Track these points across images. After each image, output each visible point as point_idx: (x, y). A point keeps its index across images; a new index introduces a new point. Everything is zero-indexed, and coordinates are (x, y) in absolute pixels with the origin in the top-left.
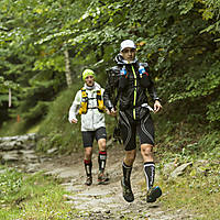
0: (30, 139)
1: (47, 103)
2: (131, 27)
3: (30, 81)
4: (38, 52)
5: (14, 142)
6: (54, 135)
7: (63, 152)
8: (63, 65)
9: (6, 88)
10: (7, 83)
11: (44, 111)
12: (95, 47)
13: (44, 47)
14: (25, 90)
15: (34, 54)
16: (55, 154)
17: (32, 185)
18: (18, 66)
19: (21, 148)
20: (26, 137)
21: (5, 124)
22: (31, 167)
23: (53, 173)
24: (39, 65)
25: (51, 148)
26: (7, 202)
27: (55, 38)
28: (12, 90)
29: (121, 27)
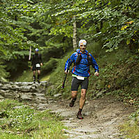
0: (42, 85)
1: (57, 60)
2: (124, 9)
3: (46, 43)
4: (54, 22)
5: (30, 87)
7: (65, 97)
8: (71, 32)
9: (28, 46)
10: (29, 42)
11: (55, 65)
12: (96, 22)
13: (59, 18)
14: (42, 48)
15: (51, 23)
16: (59, 98)
18: (38, 31)
19: (35, 91)
21: (25, 72)
22: (41, 106)
23: (56, 112)
24: (54, 32)
25: (57, 93)
26: (20, 130)
27: (67, 13)
28: (32, 47)
29: (116, 9)
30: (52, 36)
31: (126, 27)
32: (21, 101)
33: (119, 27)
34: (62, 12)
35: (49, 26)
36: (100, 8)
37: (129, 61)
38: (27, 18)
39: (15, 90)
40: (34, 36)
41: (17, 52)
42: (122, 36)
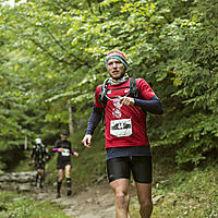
3: (42, 130)
4: (48, 108)
5: (28, 177)
9: (23, 134)
13: (53, 104)
15: (45, 109)
18: (32, 118)
21: (22, 162)
28: (28, 136)
32: (19, 193)
38: (20, 105)
39: (12, 181)
40: (28, 125)
41: (12, 142)
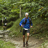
0: (7, 32)
1: (13, 22)
2: (40, 3)
5: (3, 32)
6: (14, 31)
7: (16, 37)
8: (19, 11)
9: (2, 16)
10: (2, 15)
11: (12, 24)
12: (29, 7)
13: (14, 6)
14: (7, 17)
15: (11, 8)
16: (14, 37)
17: (6, 45)
18: (6, 10)
19: (5, 34)
20: (6, 31)
22: (7, 40)
23: (13, 42)
24: (12, 11)
25: (13, 35)
27: (18, 4)
28: (4, 17)
29: (37, 3)
30: (12, 13)
31: (40, 10)
33: (38, 10)
34: (16, 3)
35: (10, 9)
36: (31, 2)
37: (41, 23)
38: (2, 5)
40: (4, 13)
42: (39, 13)
